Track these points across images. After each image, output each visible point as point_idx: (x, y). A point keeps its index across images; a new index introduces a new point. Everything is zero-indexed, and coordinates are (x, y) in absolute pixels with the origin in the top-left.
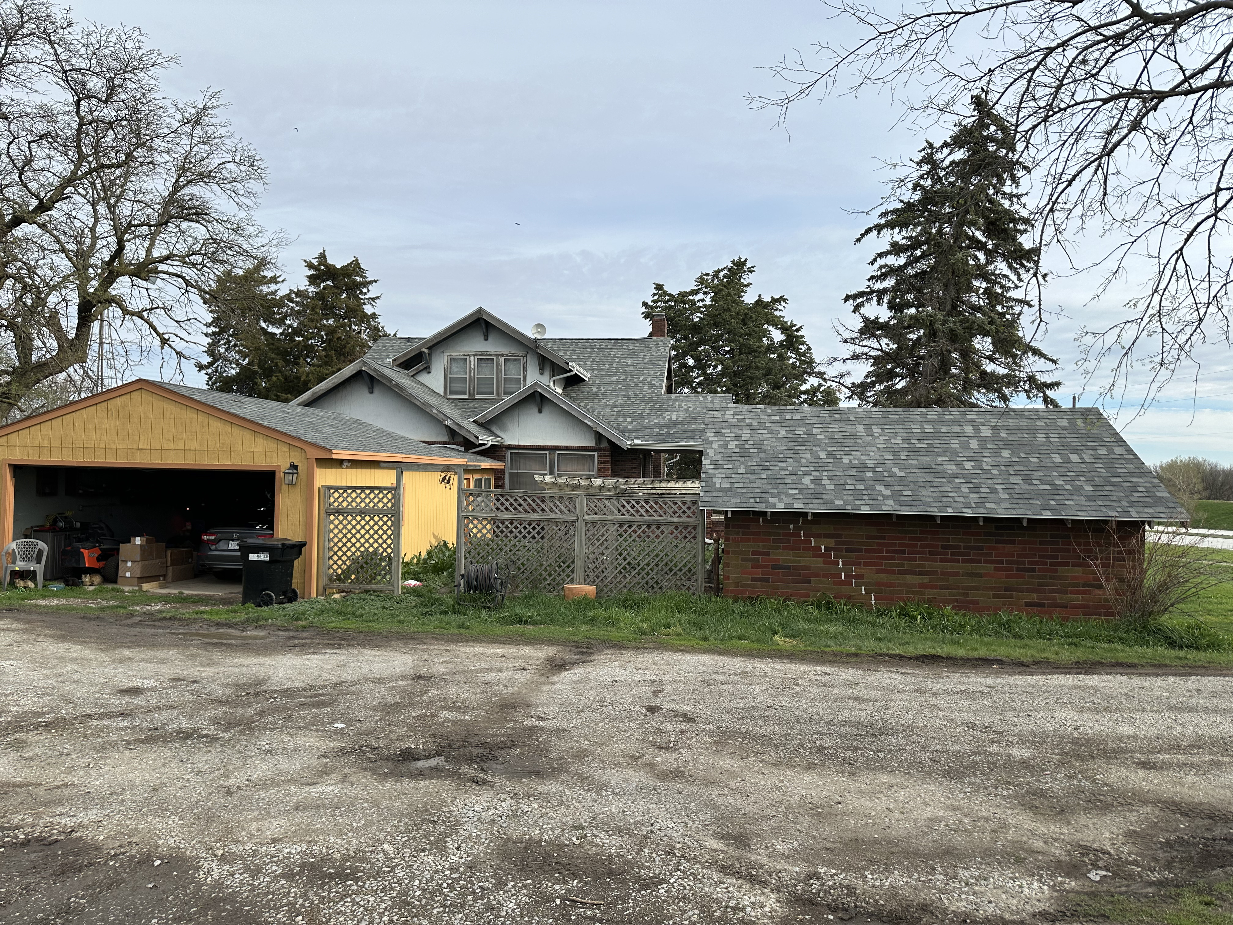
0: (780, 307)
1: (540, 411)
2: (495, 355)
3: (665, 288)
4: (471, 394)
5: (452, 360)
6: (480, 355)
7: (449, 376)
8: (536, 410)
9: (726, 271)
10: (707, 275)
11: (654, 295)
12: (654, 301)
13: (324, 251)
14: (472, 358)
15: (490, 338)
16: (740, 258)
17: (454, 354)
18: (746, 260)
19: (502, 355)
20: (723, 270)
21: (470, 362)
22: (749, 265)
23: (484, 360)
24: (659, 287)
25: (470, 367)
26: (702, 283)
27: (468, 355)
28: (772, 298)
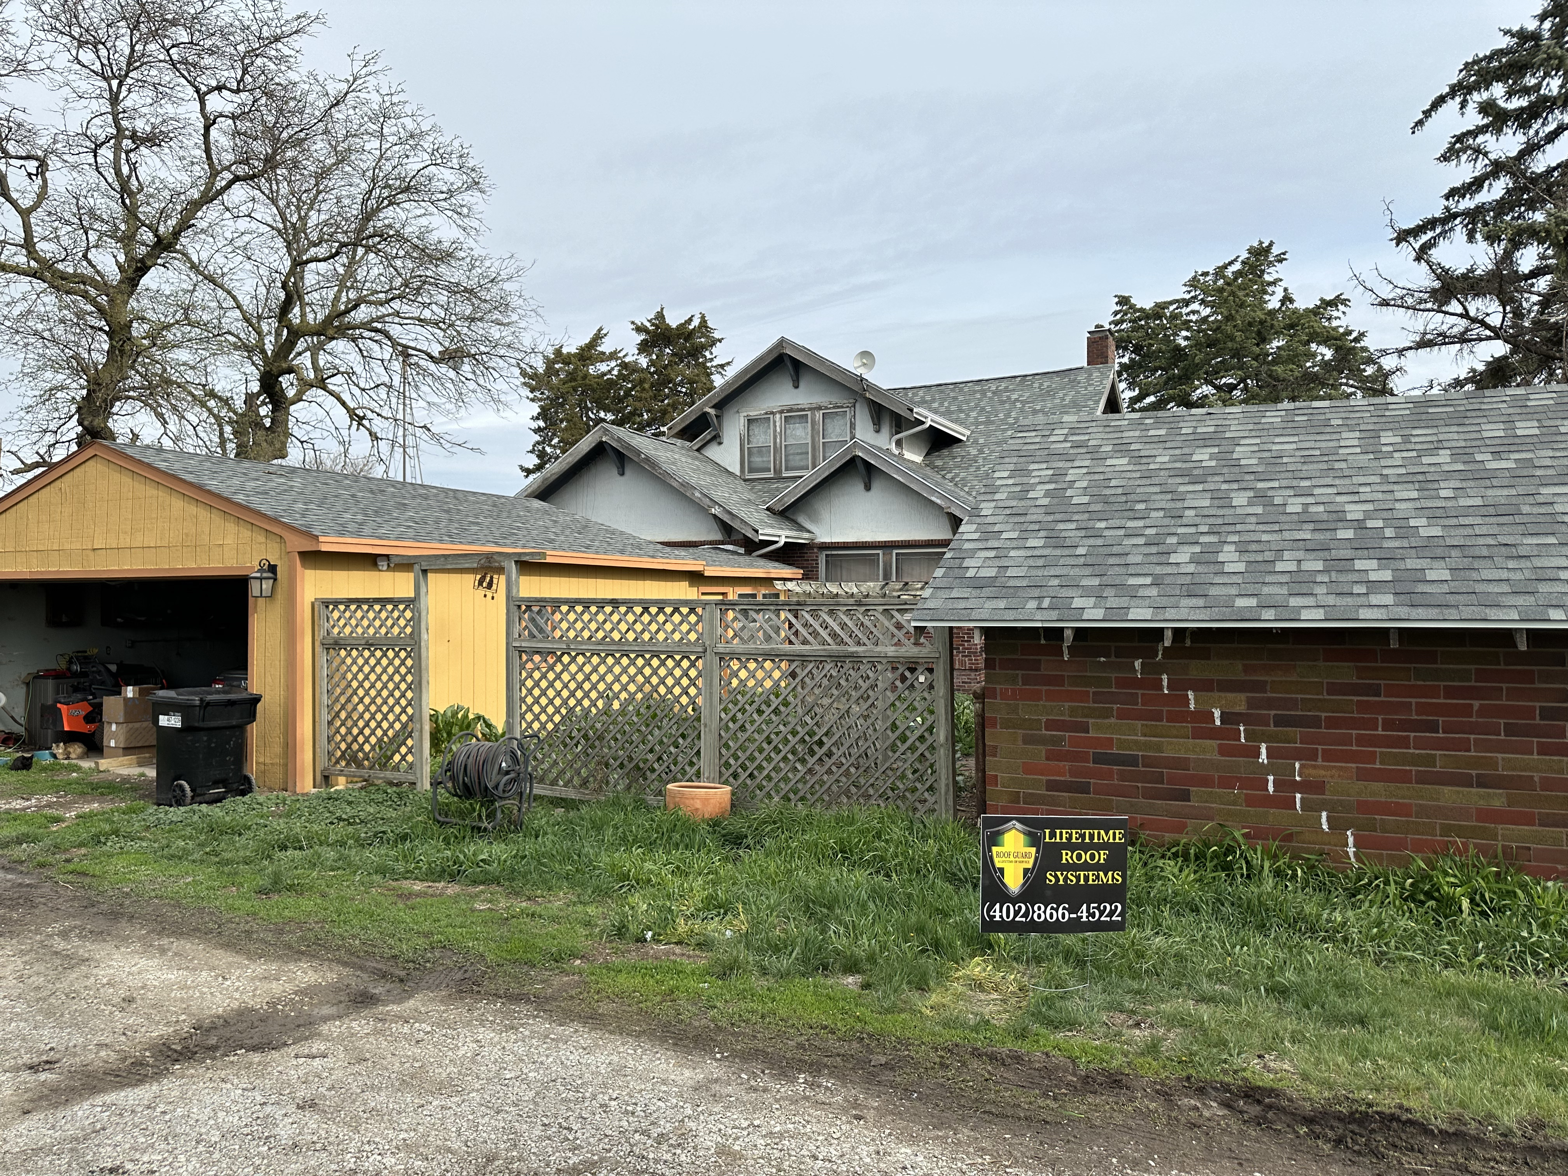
0: (1335, 314)
1: (868, 488)
2: (810, 409)
3: (1133, 301)
4: (778, 471)
5: (750, 421)
6: (788, 411)
7: (746, 446)
8: (861, 486)
9: (1237, 266)
10: (1205, 274)
11: (1116, 313)
12: (1116, 323)
13: (662, 309)
14: (778, 416)
15: (802, 384)
16: (1261, 243)
17: (753, 413)
18: (1271, 244)
19: (819, 408)
20: (1231, 263)
21: (775, 422)
22: (1275, 251)
23: (793, 415)
24: (1123, 301)
25: (775, 431)
26: (1195, 288)
27: (772, 413)
28: (1322, 300)
